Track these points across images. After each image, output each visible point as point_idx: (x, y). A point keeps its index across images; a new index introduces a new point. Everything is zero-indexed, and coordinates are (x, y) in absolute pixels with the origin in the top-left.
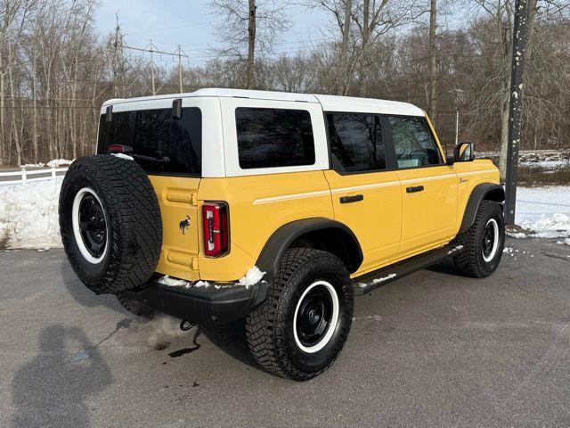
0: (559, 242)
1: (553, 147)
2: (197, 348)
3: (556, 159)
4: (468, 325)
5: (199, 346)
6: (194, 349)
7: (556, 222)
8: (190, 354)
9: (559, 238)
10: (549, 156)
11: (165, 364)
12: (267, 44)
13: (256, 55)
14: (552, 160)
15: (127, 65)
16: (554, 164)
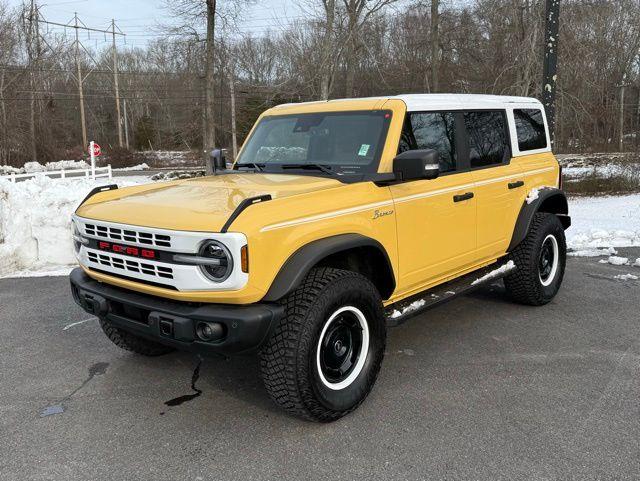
0: (602, 261)
1: (574, 151)
2: (198, 395)
3: (580, 166)
4: (514, 357)
5: (200, 392)
6: (194, 396)
7: (593, 239)
8: (191, 402)
9: (602, 257)
10: (571, 161)
11: (162, 414)
12: (231, 21)
13: (217, 35)
14: (575, 166)
15: (44, 46)
16: (577, 171)
